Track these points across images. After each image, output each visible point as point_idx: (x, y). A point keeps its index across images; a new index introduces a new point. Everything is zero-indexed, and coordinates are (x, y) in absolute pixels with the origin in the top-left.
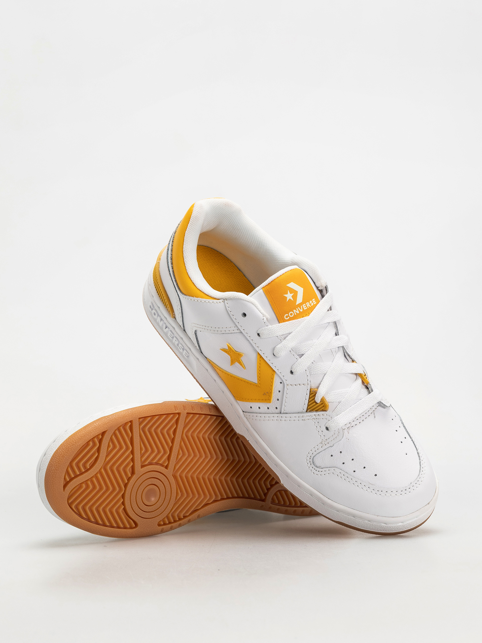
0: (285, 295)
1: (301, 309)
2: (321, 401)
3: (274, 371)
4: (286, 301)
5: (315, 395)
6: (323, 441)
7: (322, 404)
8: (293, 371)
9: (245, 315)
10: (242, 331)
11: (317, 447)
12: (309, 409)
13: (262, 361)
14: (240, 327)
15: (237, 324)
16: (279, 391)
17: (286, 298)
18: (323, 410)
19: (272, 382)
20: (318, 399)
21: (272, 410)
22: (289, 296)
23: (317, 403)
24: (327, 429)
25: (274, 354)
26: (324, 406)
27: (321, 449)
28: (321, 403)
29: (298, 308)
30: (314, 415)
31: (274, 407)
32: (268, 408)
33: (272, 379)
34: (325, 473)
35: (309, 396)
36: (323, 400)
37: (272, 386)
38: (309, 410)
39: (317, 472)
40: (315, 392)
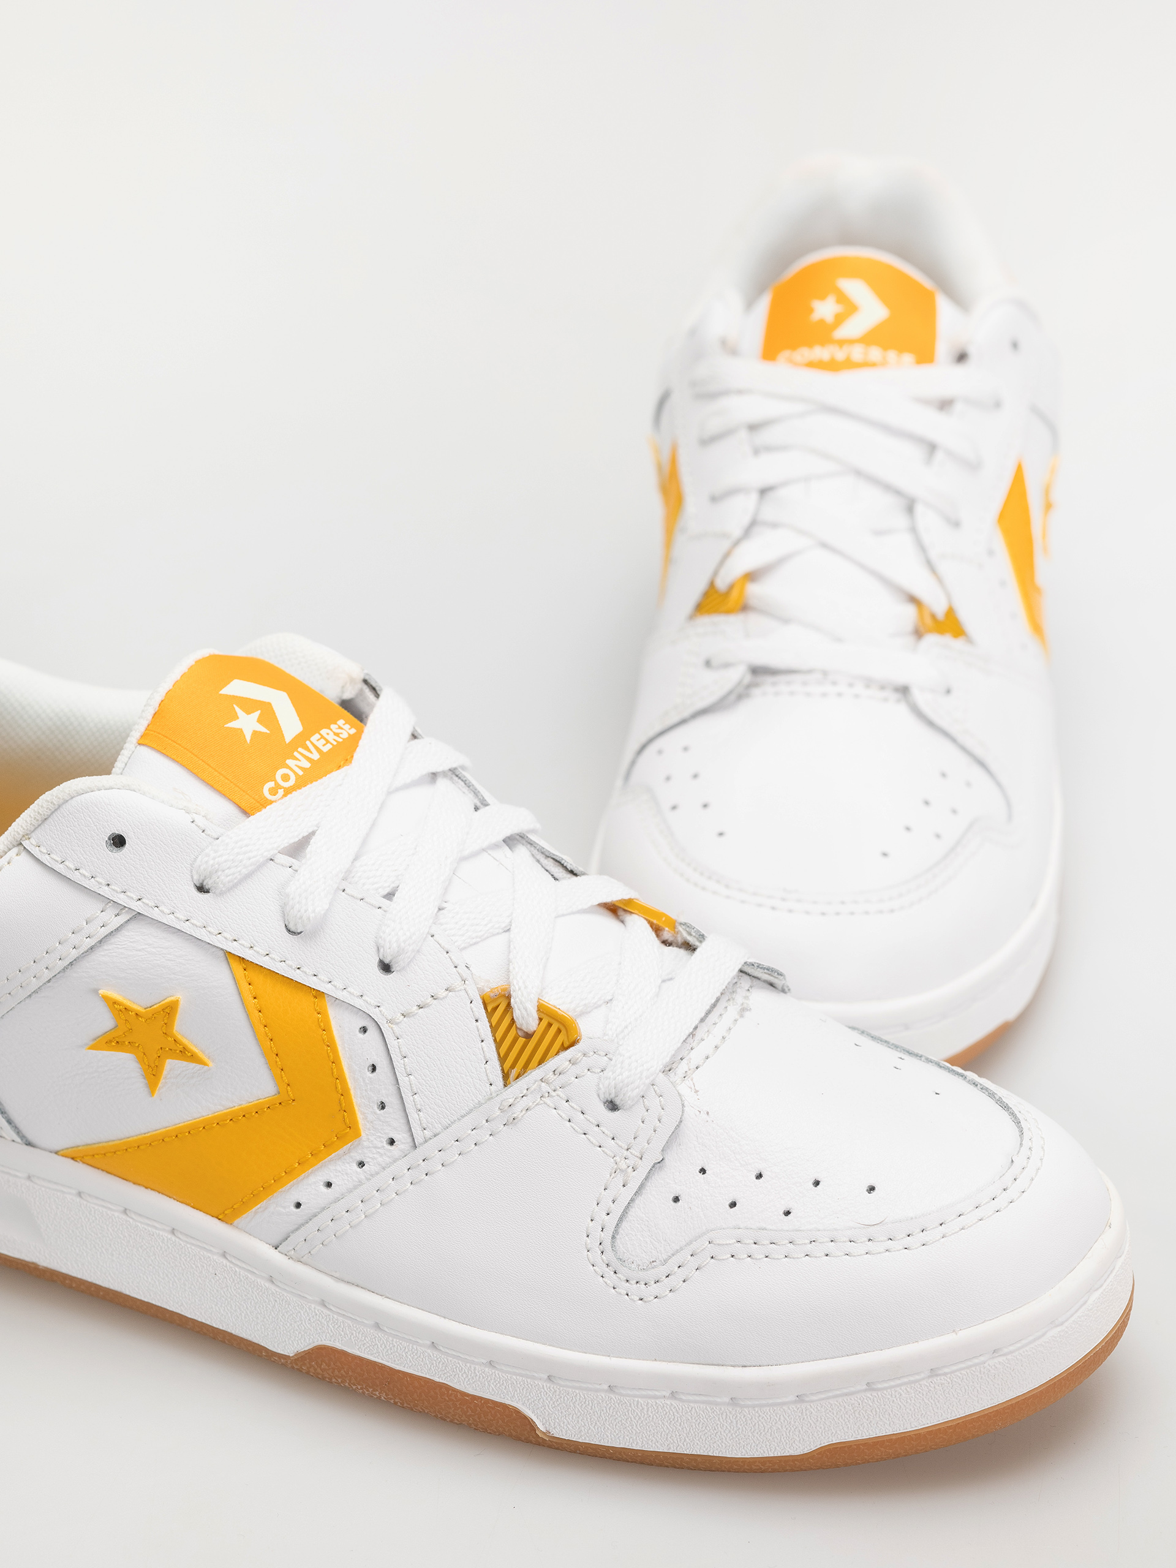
0: (230, 725)
1: (311, 753)
2: (542, 1016)
3: (318, 994)
4: (246, 741)
5: (509, 1005)
6: (617, 1159)
7: (550, 1025)
8: (387, 961)
9: (118, 841)
10: (137, 907)
11: (607, 1196)
12: (513, 1066)
13: (258, 978)
14: (121, 899)
15: (105, 891)
16: (374, 1068)
17: (239, 732)
18: (564, 1048)
19: (331, 1045)
20: (527, 1017)
21: (380, 1159)
22: (248, 724)
23: (528, 1036)
24: (613, 1106)
25: (289, 931)
26: (559, 1031)
27: (626, 1194)
28: (544, 1023)
29: (300, 749)
30: (541, 1080)
31: (380, 1145)
32: (361, 1164)
33: (326, 1029)
34: (681, 1274)
35: (488, 1025)
36: (545, 1013)
37: (336, 1061)
38: (514, 1073)
39: (654, 1289)
40: (504, 996)
